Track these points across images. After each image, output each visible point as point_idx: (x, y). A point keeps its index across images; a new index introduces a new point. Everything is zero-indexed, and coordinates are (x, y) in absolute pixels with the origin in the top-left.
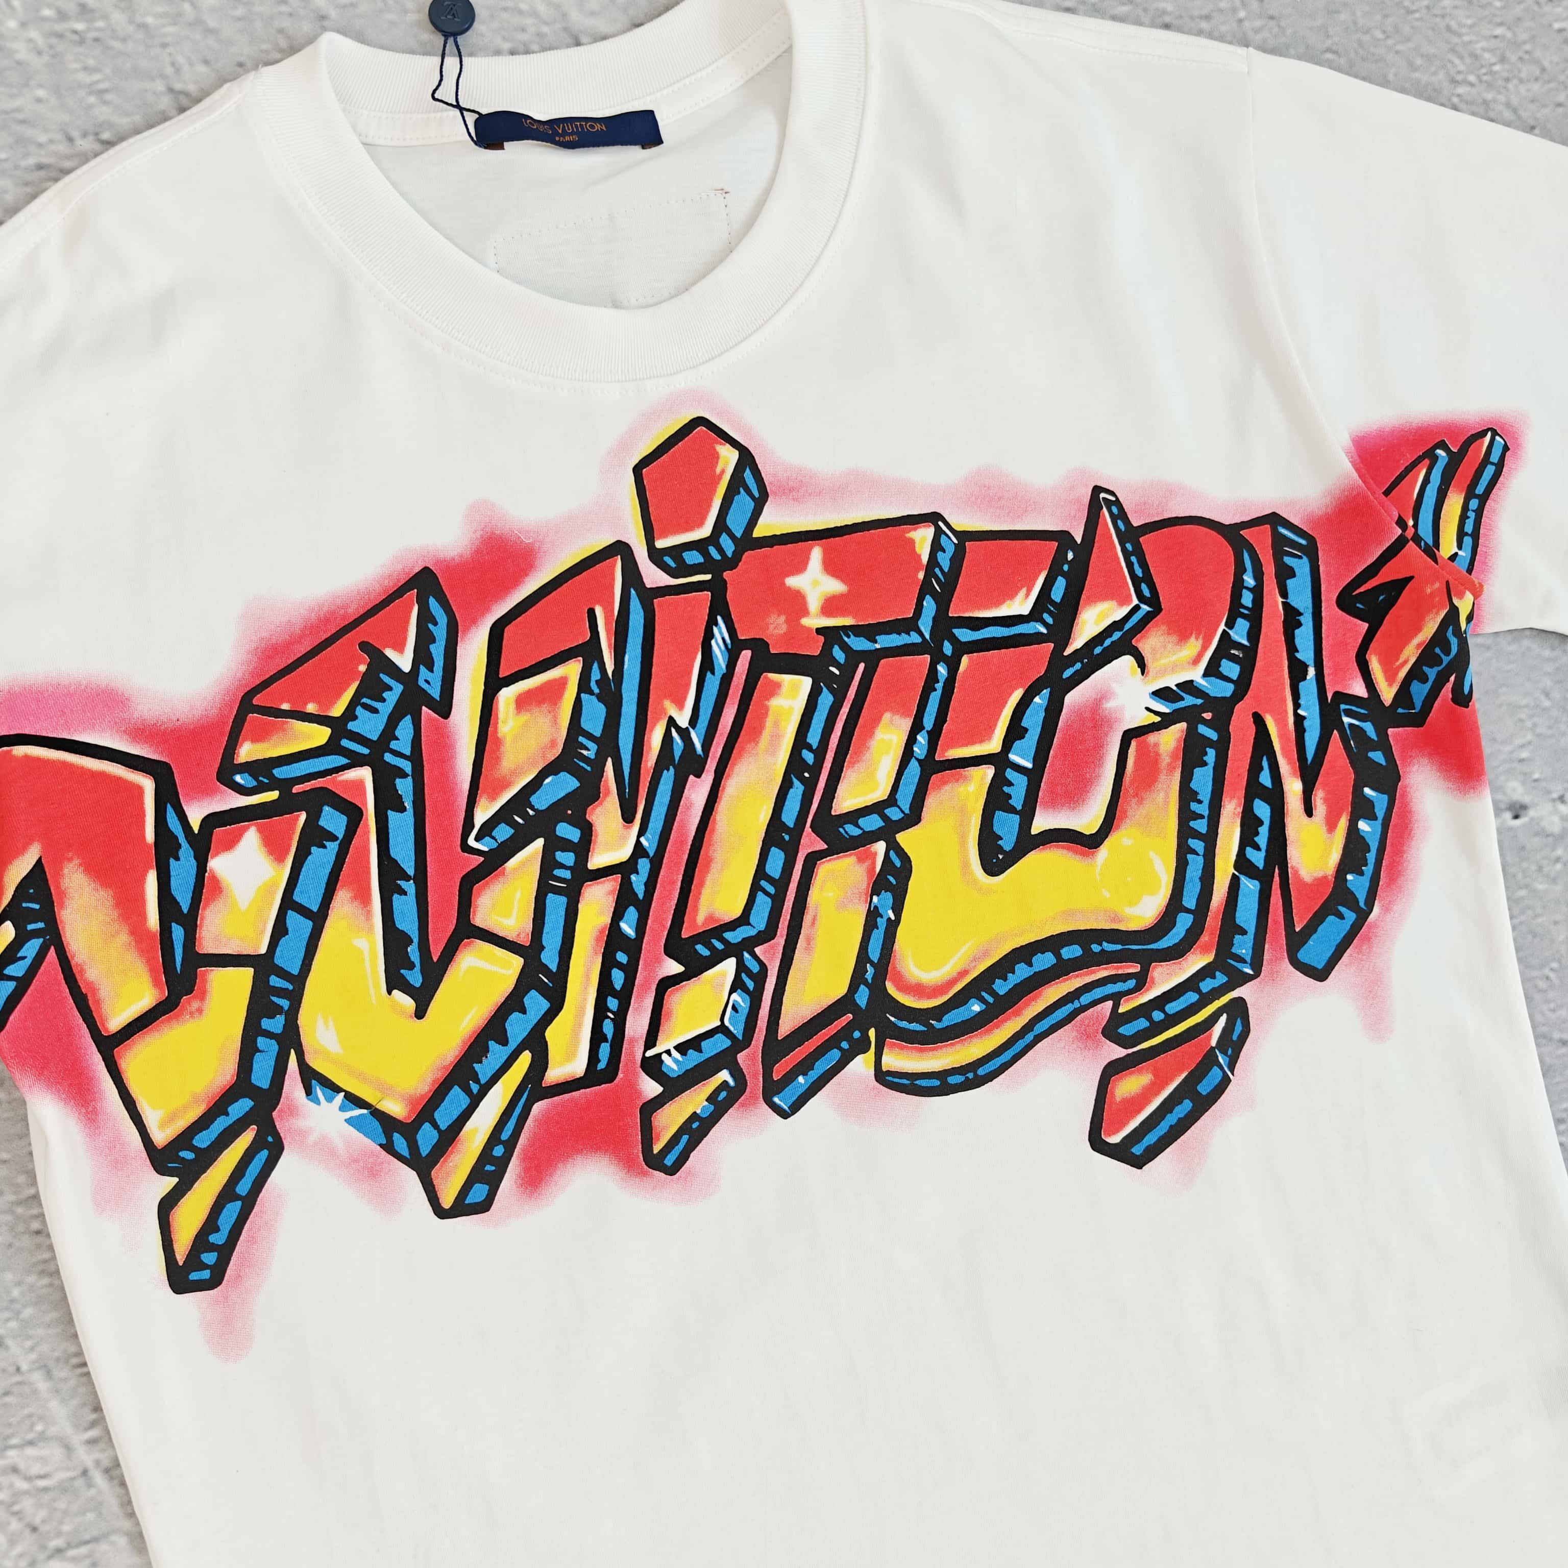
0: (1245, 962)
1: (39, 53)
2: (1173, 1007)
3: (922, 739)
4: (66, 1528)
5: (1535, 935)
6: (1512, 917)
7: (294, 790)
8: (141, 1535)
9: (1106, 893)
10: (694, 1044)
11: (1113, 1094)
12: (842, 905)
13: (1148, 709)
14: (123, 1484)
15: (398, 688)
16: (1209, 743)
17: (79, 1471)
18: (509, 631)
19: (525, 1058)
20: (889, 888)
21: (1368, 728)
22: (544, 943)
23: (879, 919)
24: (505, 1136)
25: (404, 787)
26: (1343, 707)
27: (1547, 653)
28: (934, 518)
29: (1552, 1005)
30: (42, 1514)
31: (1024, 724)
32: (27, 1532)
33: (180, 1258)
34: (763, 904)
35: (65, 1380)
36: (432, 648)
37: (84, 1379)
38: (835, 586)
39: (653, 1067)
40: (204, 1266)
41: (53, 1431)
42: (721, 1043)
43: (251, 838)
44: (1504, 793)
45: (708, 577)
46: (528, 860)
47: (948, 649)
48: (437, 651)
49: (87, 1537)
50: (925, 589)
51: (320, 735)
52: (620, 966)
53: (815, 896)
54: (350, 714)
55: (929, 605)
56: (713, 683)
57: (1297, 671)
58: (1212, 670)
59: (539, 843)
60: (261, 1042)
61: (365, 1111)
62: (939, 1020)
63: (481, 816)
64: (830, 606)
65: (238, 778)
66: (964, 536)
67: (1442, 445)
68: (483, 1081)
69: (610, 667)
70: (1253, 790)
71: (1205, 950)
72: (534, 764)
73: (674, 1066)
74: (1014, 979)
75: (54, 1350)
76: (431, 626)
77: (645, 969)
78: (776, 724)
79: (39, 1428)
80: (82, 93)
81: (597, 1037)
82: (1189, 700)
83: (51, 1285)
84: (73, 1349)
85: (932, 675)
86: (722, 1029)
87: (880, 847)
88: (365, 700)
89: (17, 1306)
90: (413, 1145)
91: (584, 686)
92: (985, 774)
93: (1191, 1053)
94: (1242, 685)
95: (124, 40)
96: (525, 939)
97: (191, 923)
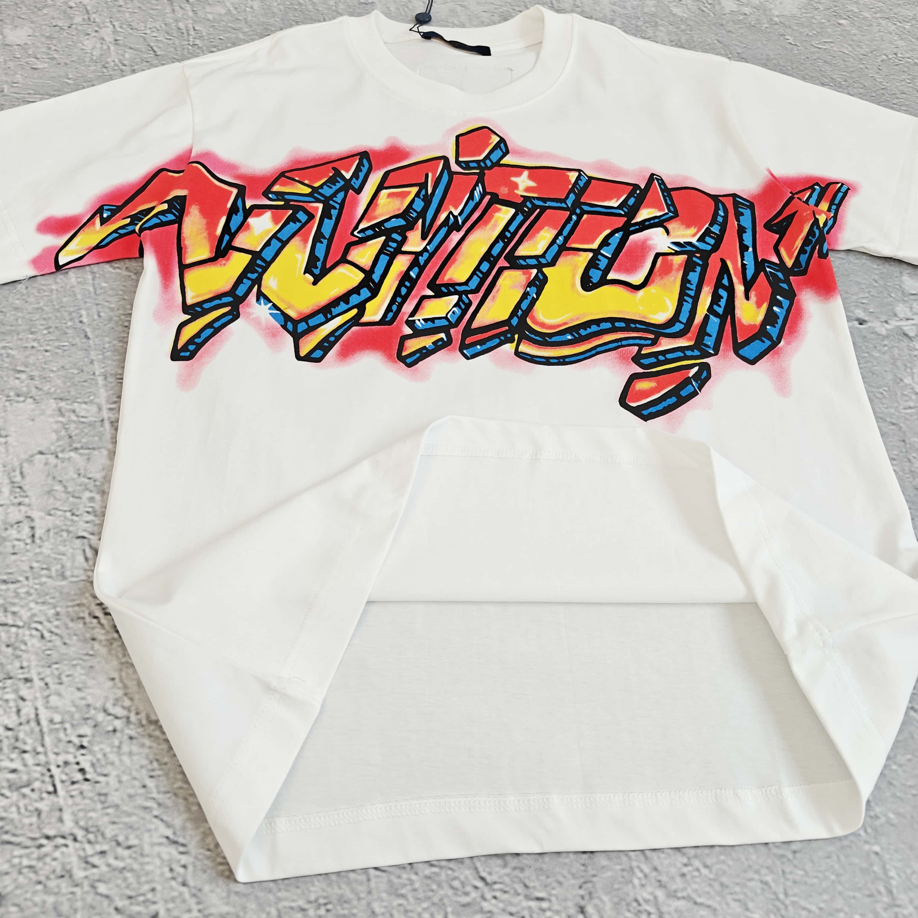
0: (710, 347)
1: (281, 11)
2: (669, 356)
3: (561, 238)
4: (84, 440)
5: (873, 374)
6: (859, 364)
7: (291, 203)
8: (114, 453)
9: (641, 308)
10: (433, 320)
11: (634, 386)
12: (512, 287)
13: (669, 247)
14: (116, 429)
15: (342, 183)
16: (699, 265)
17: (100, 419)
18: (392, 174)
19: (355, 311)
20: (536, 285)
21: (780, 275)
22: (375, 271)
23: (528, 296)
24: (337, 334)
25: (334, 213)
26: (766, 264)
27: (875, 266)
28: (579, 171)
29: (885, 406)
30: (77, 432)
31: (609, 241)
32: (67, 438)
33: (179, 346)
34: (476, 280)
35: (111, 383)
36: (360, 173)
37: (119, 384)
38: (532, 184)
39: (411, 324)
40: (188, 350)
41: (97, 400)
42: (444, 323)
43: (268, 215)
44: (854, 314)
45: (478, 171)
46: (377, 243)
47: (578, 211)
48: (362, 175)
49: (91, 446)
50: (571, 191)
51: (308, 190)
52: (406, 287)
53: (501, 281)
54: (321, 187)
55: (572, 197)
56: (471, 204)
57: (743, 248)
58: (701, 239)
59: (383, 238)
60: (245, 280)
61: (279, 312)
62: (550, 338)
63: (362, 226)
64: (528, 189)
65: (270, 196)
66: (591, 178)
67: (817, 184)
68: (333, 314)
69: (430, 191)
70: (718, 285)
71: (690, 339)
72: (389, 213)
73: (420, 326)
74: (589, 331)
75: (112, 370)
76: (362, 167)
77: (416, 290)
78: (496, 221)
79: (92, 398)
80: (291, 21)
81: (389, 309)
82: (689, 248)
83: (122, 346)
84: (120, 372)
85: (569, 219)
86: (446, 318)
87: (534, 271)
88: (328, 184)
89: (105, 351)
90: (295, 328)
91: (417, 195)
92: (588, 255)
93: (679, 377)
94: (716, 248)
95: (310, 12)
96: (367, 268)
97: (233, 236)
